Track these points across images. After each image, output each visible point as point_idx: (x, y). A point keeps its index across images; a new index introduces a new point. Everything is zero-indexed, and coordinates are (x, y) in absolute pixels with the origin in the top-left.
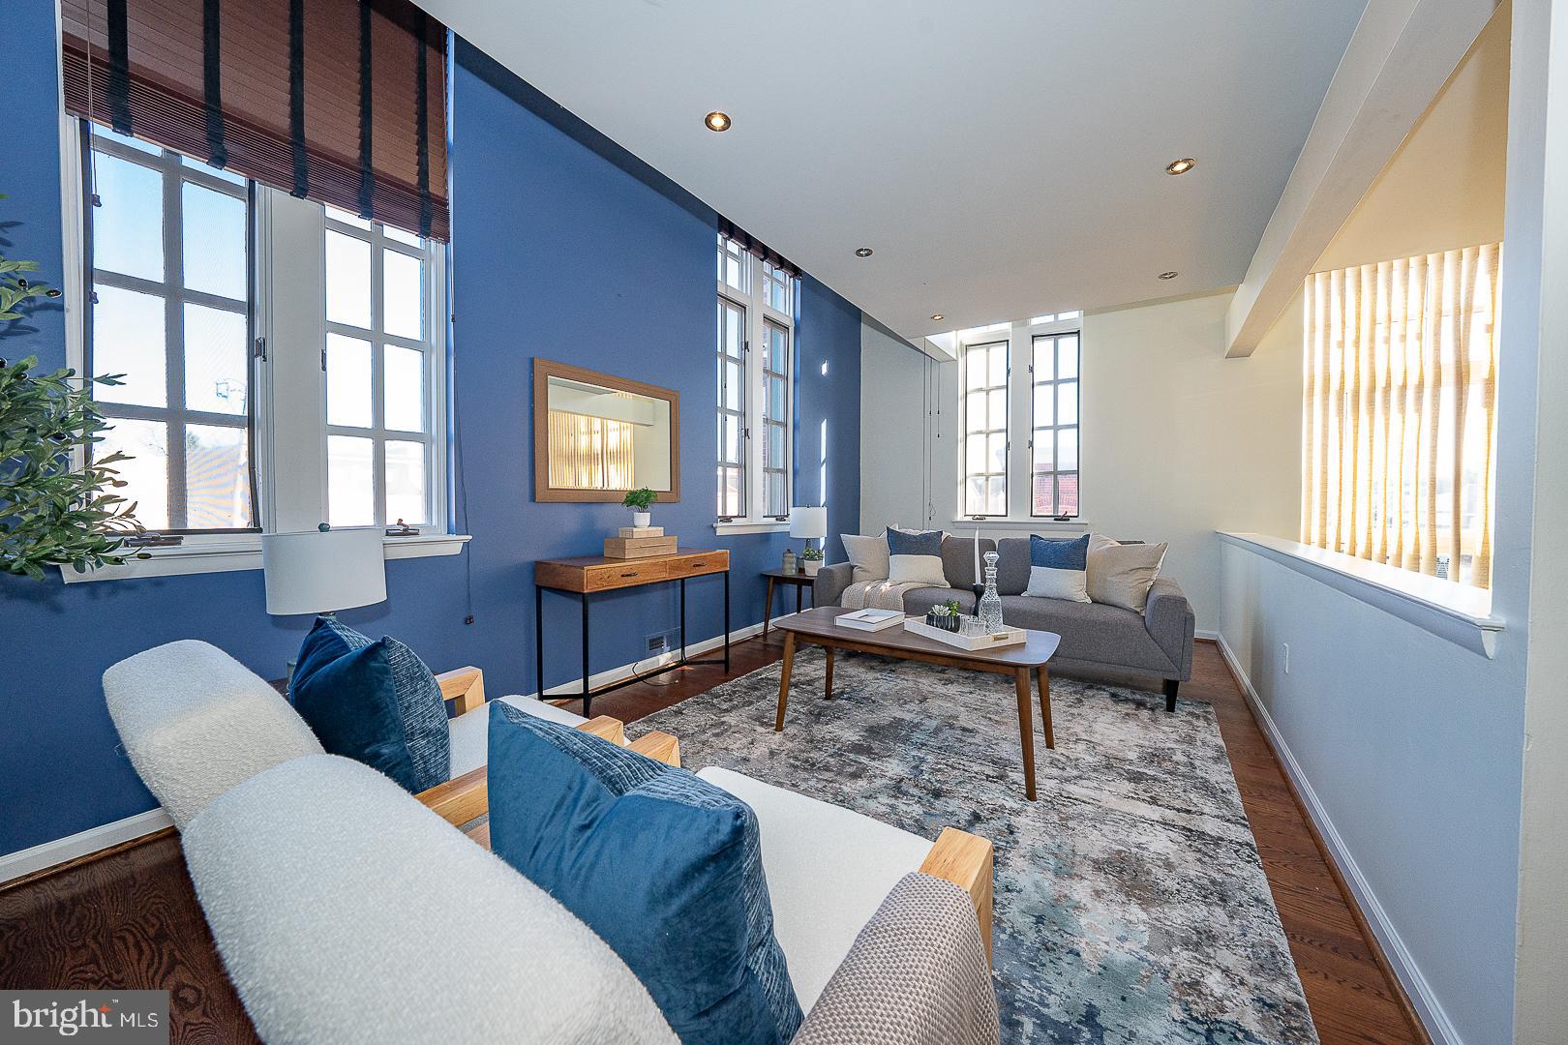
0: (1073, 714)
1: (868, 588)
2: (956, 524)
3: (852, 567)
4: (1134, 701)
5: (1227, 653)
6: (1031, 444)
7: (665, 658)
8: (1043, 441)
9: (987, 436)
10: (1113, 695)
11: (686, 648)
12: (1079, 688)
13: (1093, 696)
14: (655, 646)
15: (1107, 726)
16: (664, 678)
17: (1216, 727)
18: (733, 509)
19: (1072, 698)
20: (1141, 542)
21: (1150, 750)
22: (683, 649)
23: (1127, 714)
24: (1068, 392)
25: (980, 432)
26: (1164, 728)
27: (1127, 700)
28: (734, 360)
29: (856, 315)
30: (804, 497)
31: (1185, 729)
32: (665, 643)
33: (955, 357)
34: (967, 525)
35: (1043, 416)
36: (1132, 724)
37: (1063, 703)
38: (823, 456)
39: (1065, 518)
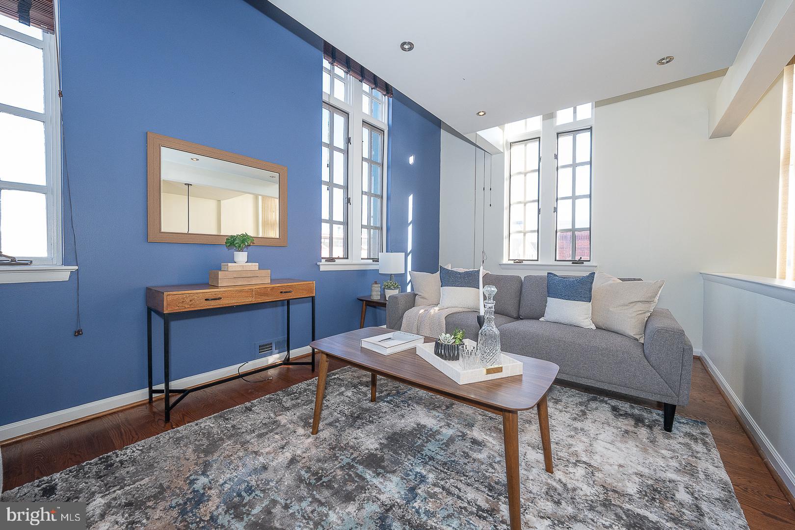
0: (576, 429)
1: (422, 311)
2: (502, 266)
3: (416, 295)
4: (632, 416)
5: (713, 371)
6: (556, 210)
7: (275, 358)
8: (564, 207)
9: (525, 205)
10: (614, 409)
11: (291, 352)
12: (585, 399)
13: (597, 409)
14: (265, 349)
15: (608, 446)
16: (272, 372)
17: (715, 453)
18: (338, 252)
19: (577, 410)
20: (640, 280)
21: (650, 482)
22: (289, 352)
23: (627, 432)
24: (583, 173)
25: (520, 202)
26: (664, 452)
27: (626, 415)
28: (339, 150)
29: (437, 123)
30: (395, 245)
31: (684, 454)
32: (274, 348)
33: (502, 151)
34: (509, 266)
35: (565, 190)
36: (631, 444)
37: (568, 415)
38: (410, 219)
39: (580, 262)
